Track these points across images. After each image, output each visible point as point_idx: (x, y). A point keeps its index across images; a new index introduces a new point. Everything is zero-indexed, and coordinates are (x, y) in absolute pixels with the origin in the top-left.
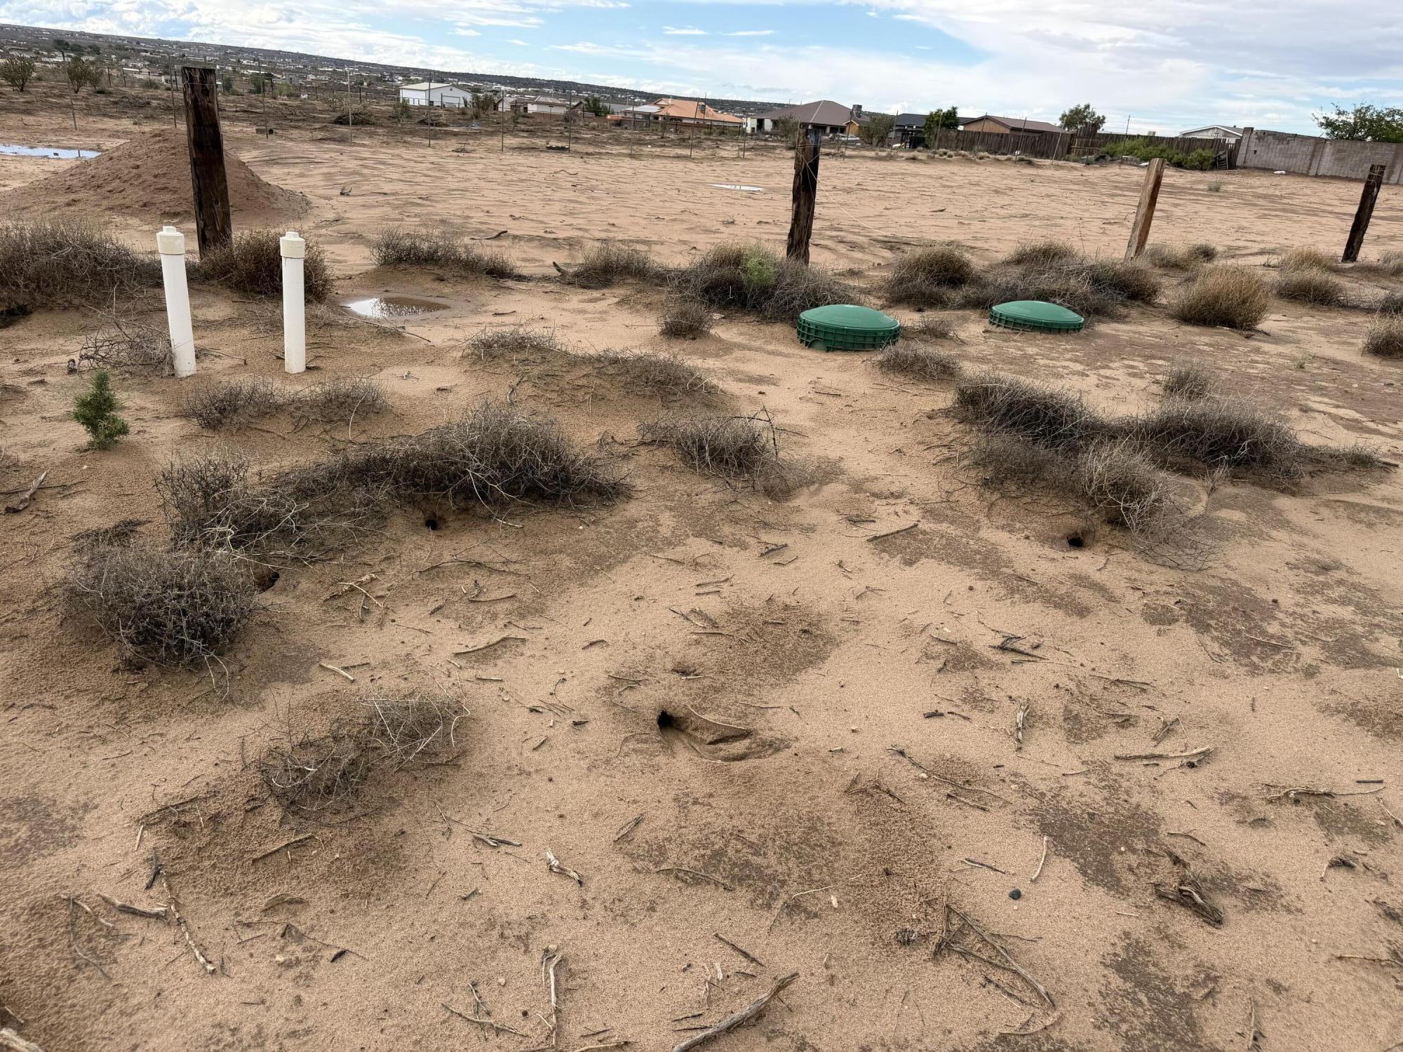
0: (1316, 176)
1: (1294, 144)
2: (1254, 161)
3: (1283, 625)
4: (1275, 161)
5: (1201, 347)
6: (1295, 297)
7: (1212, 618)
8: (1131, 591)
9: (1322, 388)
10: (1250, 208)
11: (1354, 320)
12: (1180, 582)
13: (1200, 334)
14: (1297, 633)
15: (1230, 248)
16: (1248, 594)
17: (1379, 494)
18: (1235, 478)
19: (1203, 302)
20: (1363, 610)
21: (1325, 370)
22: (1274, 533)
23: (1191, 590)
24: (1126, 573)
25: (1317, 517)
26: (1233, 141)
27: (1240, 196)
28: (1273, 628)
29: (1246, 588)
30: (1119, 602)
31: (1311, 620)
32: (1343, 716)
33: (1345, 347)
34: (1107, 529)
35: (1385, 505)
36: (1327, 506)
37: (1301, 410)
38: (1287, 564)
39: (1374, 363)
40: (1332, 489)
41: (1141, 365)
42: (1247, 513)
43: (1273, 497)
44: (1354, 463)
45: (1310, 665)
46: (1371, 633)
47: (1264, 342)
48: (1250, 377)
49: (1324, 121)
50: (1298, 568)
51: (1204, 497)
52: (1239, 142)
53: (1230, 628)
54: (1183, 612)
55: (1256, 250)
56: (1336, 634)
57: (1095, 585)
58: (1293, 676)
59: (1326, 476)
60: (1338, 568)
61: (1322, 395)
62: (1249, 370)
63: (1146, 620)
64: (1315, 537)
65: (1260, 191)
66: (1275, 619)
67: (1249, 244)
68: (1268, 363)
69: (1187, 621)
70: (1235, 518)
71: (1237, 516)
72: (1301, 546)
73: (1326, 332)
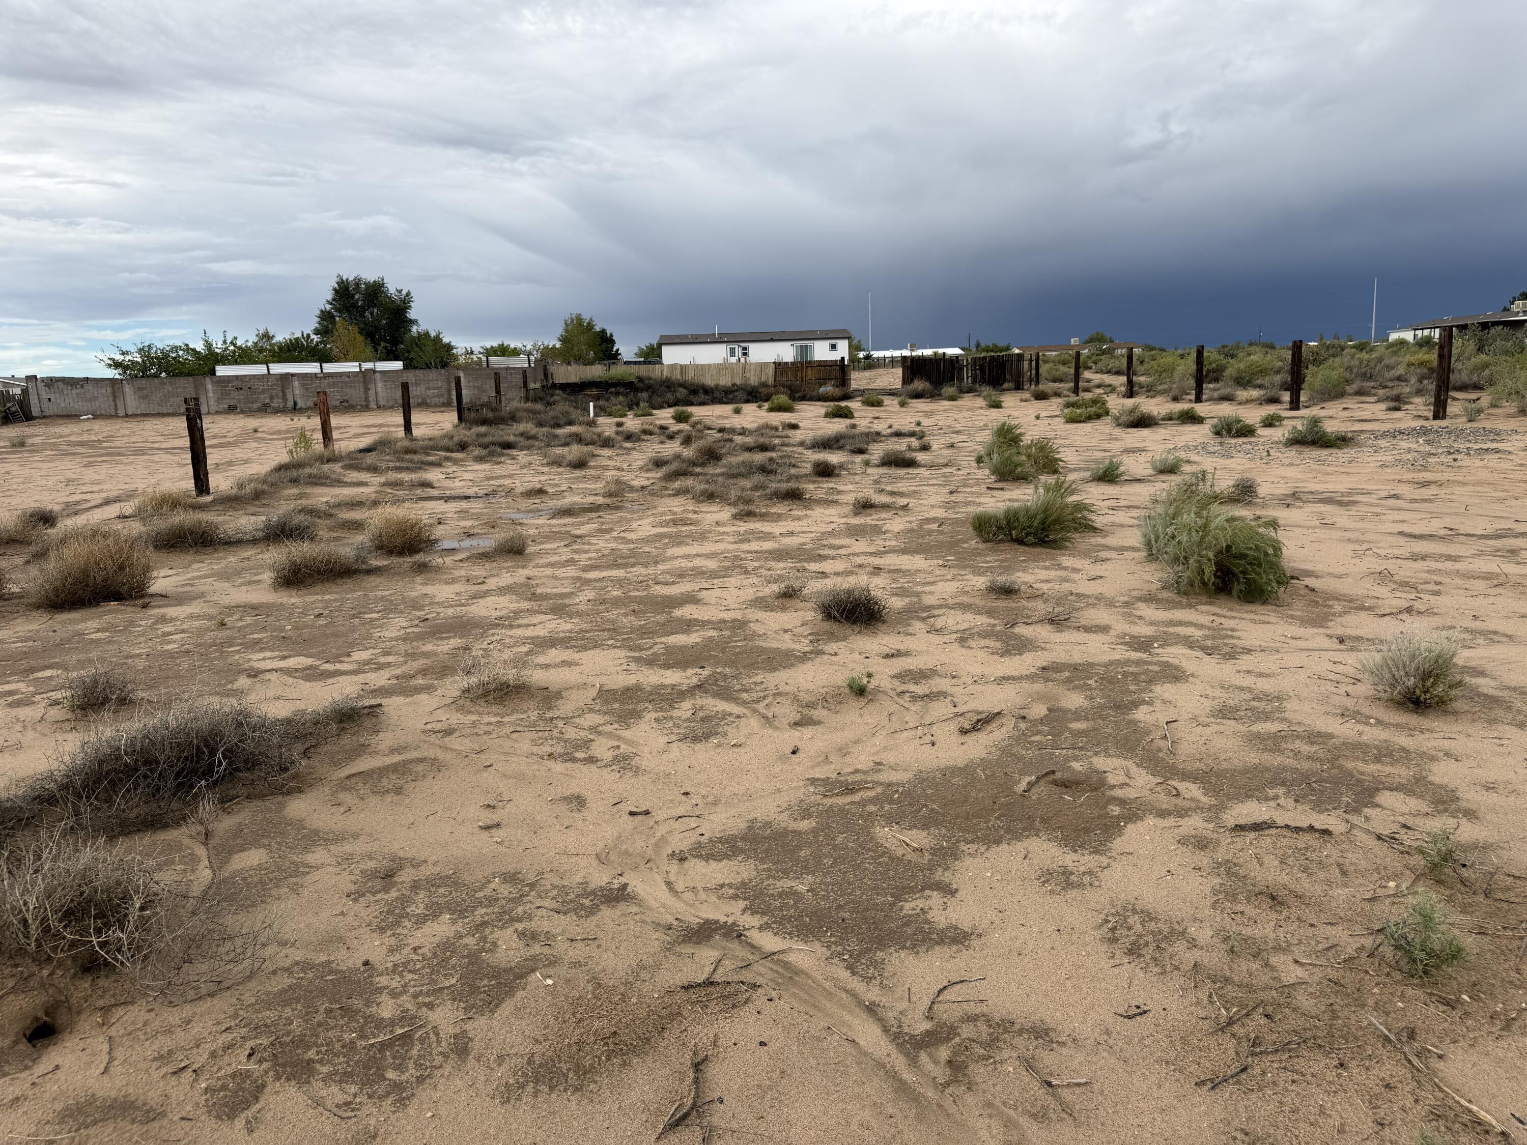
0: (127, 416)
1: (90, 387)
2: (50, 409)
3: (394, 995)
4: (76, 406)
5: (93, 636)
6: (172, 546)
7: (308, 1047)
8: (173, 1081)
9: (257, 642)
10: (70, 458)
11: (245, 554)
12: (236, 1015)
13: (84, 620)
14: (415, 996)
15: (67, 505)
16: (331, 972)
17: (383, 746)
18: (225, 802)
19: (70, 580)
20: (459, 911)
21: (249, 620)
22: (311, 858)
23: (256, 1018)
24: (151, 1049)
25: (342, 810)
26: (18, 391)
27: (54, 447)
28: (387, 1009)
29: (321, 964)
30: (163, 1114)
31: (418, 966)
32: (530, 1088)
33: (253, 586)
34: (85, 984)
35: (397, 758)
36: (345, 789)
37: (249, 676)
38: (348, 896)
39: (291, 596)
40: (337, 763)
41: (21, 686)
42: (265, 846)
43: (281, 806)
44: (341, 721)
45: (456, 1036)
46: (484, 939)
47: (166, 606)
48: (172, 655)
49: (110, 362)
50: (363, 895)
51: (201, 851)
52: (25, 391)
53: (337, 1046)
54: (265, 1065)
55: (99, 502)
56: (454, 967)
57: (111, 1107)
58: (447, 1069)
59: (323, 749)
60: (400, 868)
61: (262, 650)
62: (166, 647)
63: (219, 1117)
64: (356, 836)
65: (73, 438)
66: (380, 990)
67: (88, 496)
68: (183, 631)
69: (278, 1078)
70: (255, 862)
71: (253, 858)
72: (348, 858)
73: (224, 576)
